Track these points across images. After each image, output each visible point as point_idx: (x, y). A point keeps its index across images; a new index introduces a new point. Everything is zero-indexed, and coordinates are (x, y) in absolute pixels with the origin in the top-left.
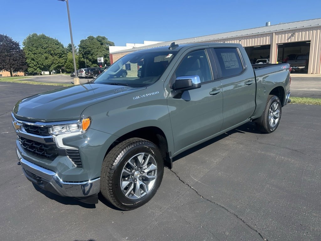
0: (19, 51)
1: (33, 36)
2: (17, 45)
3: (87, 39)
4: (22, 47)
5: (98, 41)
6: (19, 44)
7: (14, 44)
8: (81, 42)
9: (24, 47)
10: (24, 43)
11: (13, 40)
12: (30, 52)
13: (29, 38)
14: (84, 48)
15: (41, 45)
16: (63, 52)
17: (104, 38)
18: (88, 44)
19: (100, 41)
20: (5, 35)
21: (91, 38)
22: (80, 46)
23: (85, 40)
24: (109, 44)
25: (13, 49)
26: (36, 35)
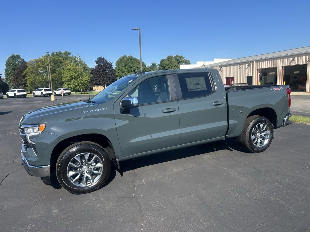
0: (112, 69)
1: (123, 58)
2: (111, 65)
3: (166, 59)
4: (114, 67)
5: (176, 59)
6: (113, 65)
7: (108, 65)
8: (161, 61)
9: (116, 66)
10: (116, 63)
11: (108, 62)
12: (120, 71)
13: (120, 59)
14: (163, 67)
15: (128, 65)
16: (145, 70)
17: (181, 57)
18: (167, 63)
19: (177, 60)
20: (103, 57)
21: (170, 58)
22: (160, 65)
23: (165, 60)
24: (185, 62)
25: (108, 68)
26: (125, 56)
